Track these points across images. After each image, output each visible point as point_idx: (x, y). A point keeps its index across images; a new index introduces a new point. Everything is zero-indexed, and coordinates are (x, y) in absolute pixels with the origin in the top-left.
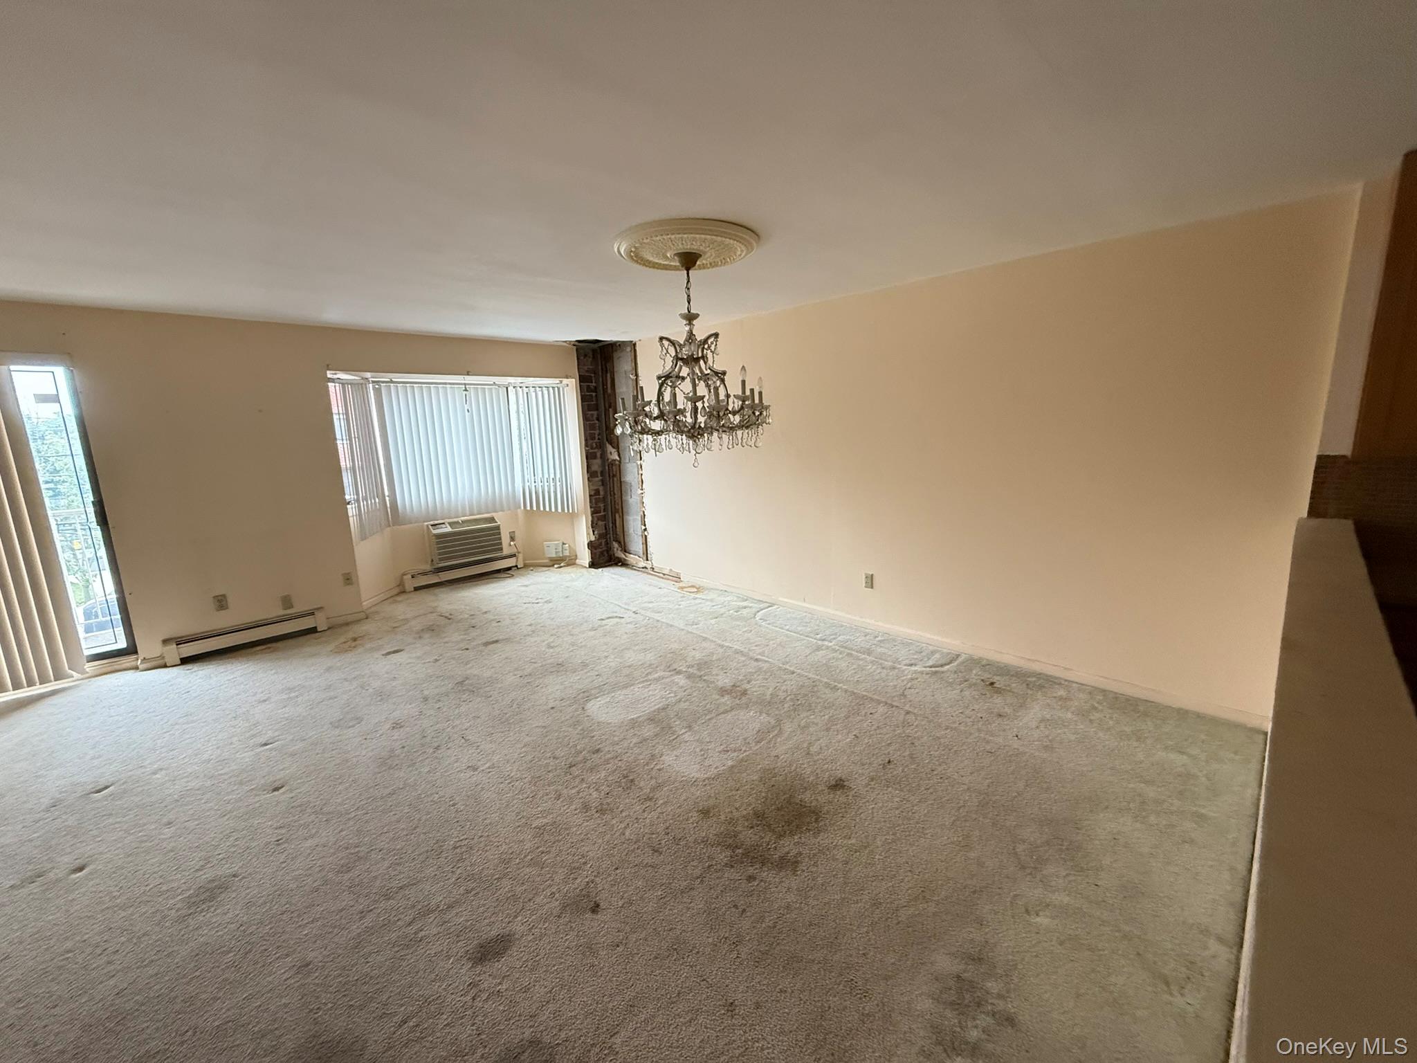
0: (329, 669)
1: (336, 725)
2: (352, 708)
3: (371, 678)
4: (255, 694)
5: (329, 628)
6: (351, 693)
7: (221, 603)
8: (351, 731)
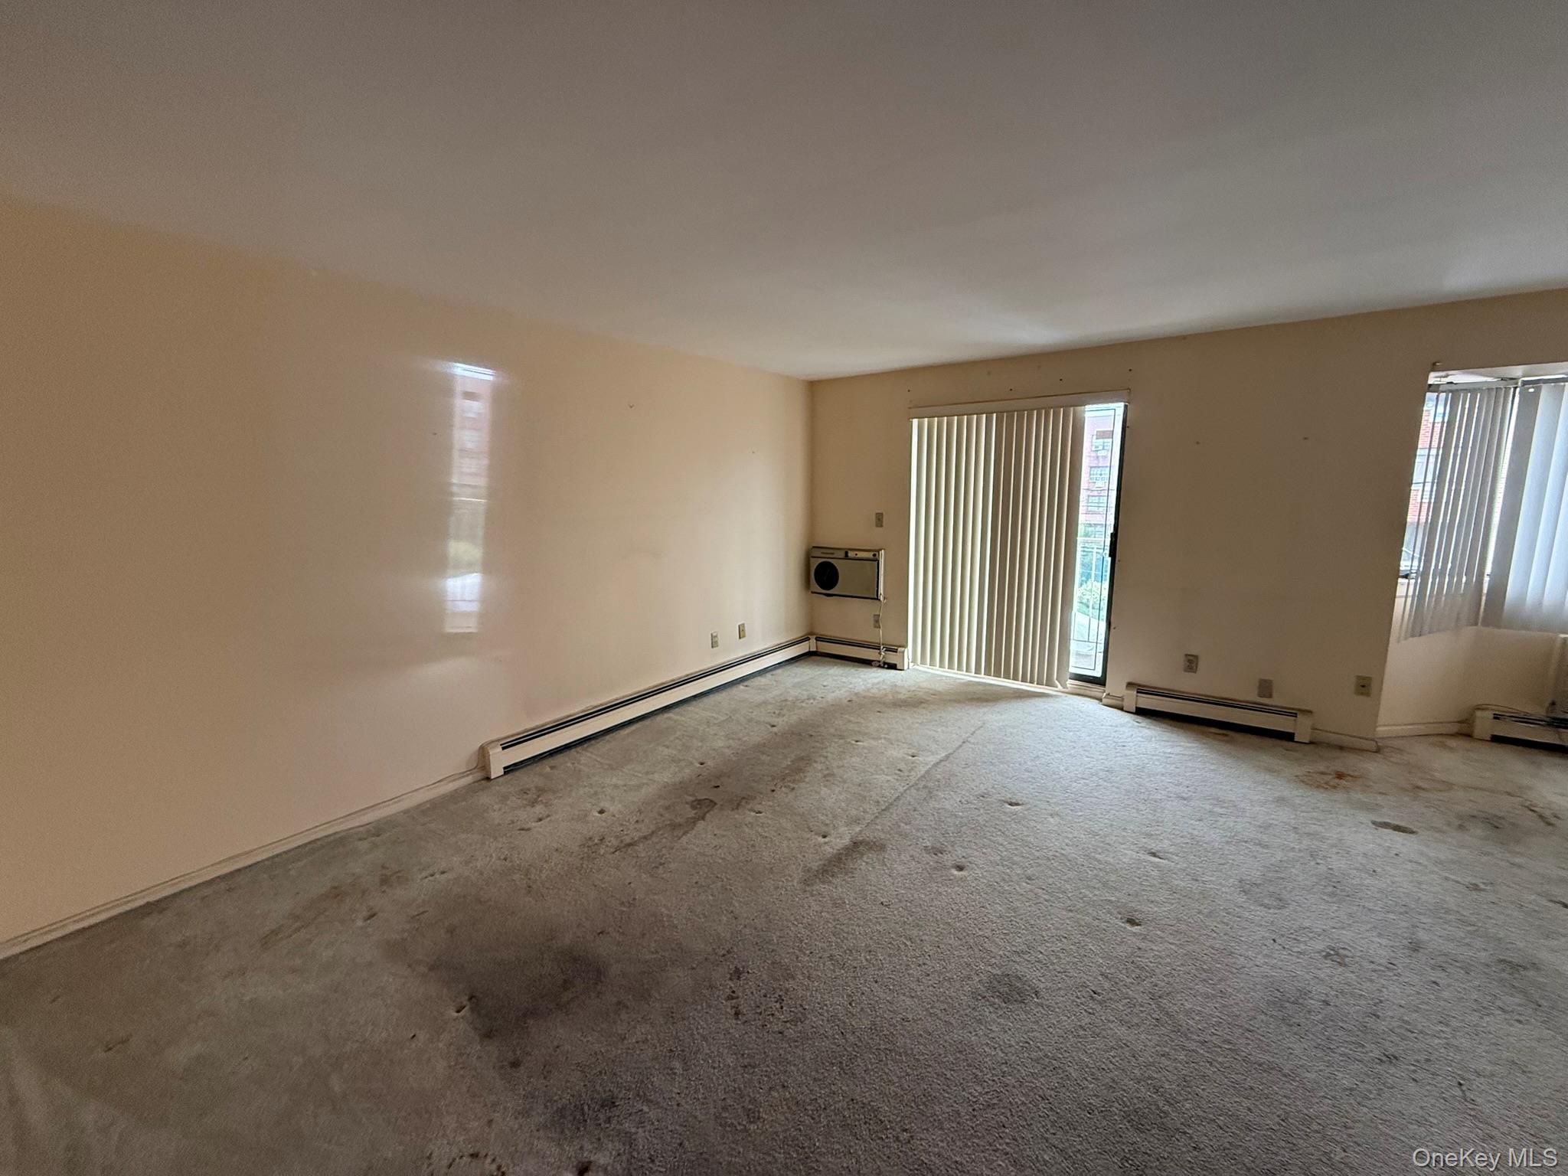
0: (1281, 801)
1: (1245, 887)
2: (1279, 878)
3: (1335, 850)
4: (1179, 785)
5: (1311, 743)
6: (1291, 854)
7: (1191, 663)
8: (1261, 912)
